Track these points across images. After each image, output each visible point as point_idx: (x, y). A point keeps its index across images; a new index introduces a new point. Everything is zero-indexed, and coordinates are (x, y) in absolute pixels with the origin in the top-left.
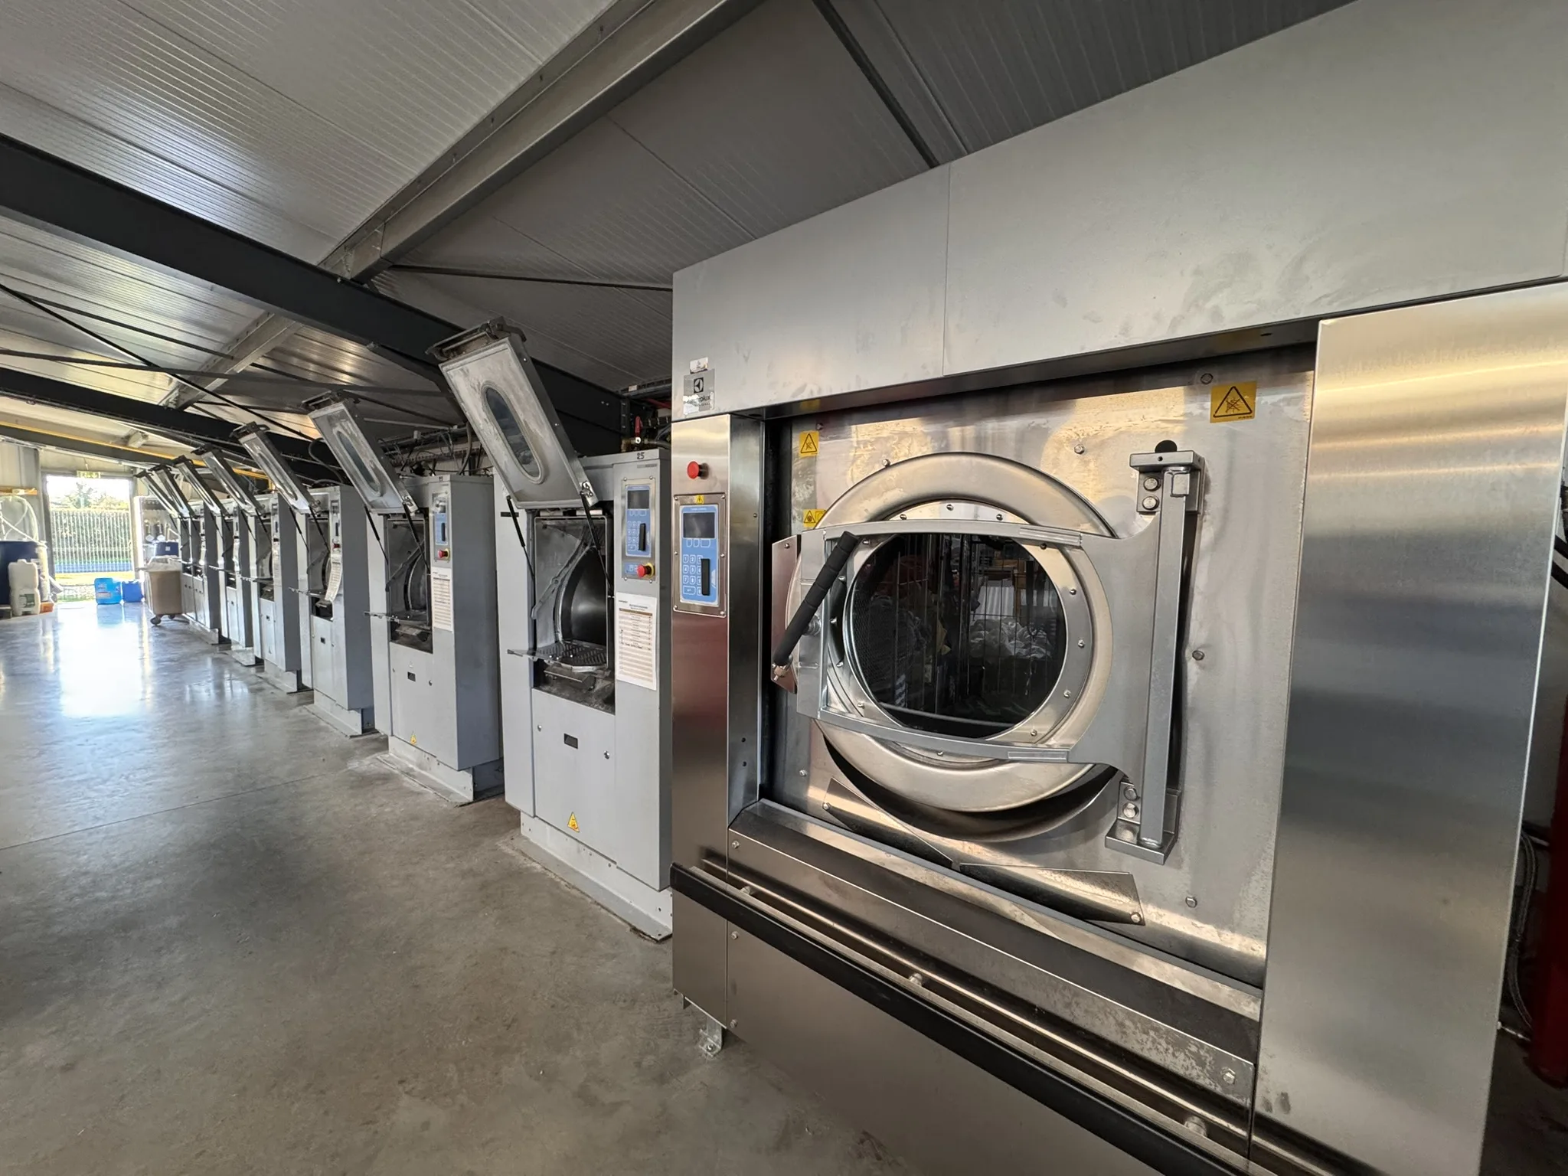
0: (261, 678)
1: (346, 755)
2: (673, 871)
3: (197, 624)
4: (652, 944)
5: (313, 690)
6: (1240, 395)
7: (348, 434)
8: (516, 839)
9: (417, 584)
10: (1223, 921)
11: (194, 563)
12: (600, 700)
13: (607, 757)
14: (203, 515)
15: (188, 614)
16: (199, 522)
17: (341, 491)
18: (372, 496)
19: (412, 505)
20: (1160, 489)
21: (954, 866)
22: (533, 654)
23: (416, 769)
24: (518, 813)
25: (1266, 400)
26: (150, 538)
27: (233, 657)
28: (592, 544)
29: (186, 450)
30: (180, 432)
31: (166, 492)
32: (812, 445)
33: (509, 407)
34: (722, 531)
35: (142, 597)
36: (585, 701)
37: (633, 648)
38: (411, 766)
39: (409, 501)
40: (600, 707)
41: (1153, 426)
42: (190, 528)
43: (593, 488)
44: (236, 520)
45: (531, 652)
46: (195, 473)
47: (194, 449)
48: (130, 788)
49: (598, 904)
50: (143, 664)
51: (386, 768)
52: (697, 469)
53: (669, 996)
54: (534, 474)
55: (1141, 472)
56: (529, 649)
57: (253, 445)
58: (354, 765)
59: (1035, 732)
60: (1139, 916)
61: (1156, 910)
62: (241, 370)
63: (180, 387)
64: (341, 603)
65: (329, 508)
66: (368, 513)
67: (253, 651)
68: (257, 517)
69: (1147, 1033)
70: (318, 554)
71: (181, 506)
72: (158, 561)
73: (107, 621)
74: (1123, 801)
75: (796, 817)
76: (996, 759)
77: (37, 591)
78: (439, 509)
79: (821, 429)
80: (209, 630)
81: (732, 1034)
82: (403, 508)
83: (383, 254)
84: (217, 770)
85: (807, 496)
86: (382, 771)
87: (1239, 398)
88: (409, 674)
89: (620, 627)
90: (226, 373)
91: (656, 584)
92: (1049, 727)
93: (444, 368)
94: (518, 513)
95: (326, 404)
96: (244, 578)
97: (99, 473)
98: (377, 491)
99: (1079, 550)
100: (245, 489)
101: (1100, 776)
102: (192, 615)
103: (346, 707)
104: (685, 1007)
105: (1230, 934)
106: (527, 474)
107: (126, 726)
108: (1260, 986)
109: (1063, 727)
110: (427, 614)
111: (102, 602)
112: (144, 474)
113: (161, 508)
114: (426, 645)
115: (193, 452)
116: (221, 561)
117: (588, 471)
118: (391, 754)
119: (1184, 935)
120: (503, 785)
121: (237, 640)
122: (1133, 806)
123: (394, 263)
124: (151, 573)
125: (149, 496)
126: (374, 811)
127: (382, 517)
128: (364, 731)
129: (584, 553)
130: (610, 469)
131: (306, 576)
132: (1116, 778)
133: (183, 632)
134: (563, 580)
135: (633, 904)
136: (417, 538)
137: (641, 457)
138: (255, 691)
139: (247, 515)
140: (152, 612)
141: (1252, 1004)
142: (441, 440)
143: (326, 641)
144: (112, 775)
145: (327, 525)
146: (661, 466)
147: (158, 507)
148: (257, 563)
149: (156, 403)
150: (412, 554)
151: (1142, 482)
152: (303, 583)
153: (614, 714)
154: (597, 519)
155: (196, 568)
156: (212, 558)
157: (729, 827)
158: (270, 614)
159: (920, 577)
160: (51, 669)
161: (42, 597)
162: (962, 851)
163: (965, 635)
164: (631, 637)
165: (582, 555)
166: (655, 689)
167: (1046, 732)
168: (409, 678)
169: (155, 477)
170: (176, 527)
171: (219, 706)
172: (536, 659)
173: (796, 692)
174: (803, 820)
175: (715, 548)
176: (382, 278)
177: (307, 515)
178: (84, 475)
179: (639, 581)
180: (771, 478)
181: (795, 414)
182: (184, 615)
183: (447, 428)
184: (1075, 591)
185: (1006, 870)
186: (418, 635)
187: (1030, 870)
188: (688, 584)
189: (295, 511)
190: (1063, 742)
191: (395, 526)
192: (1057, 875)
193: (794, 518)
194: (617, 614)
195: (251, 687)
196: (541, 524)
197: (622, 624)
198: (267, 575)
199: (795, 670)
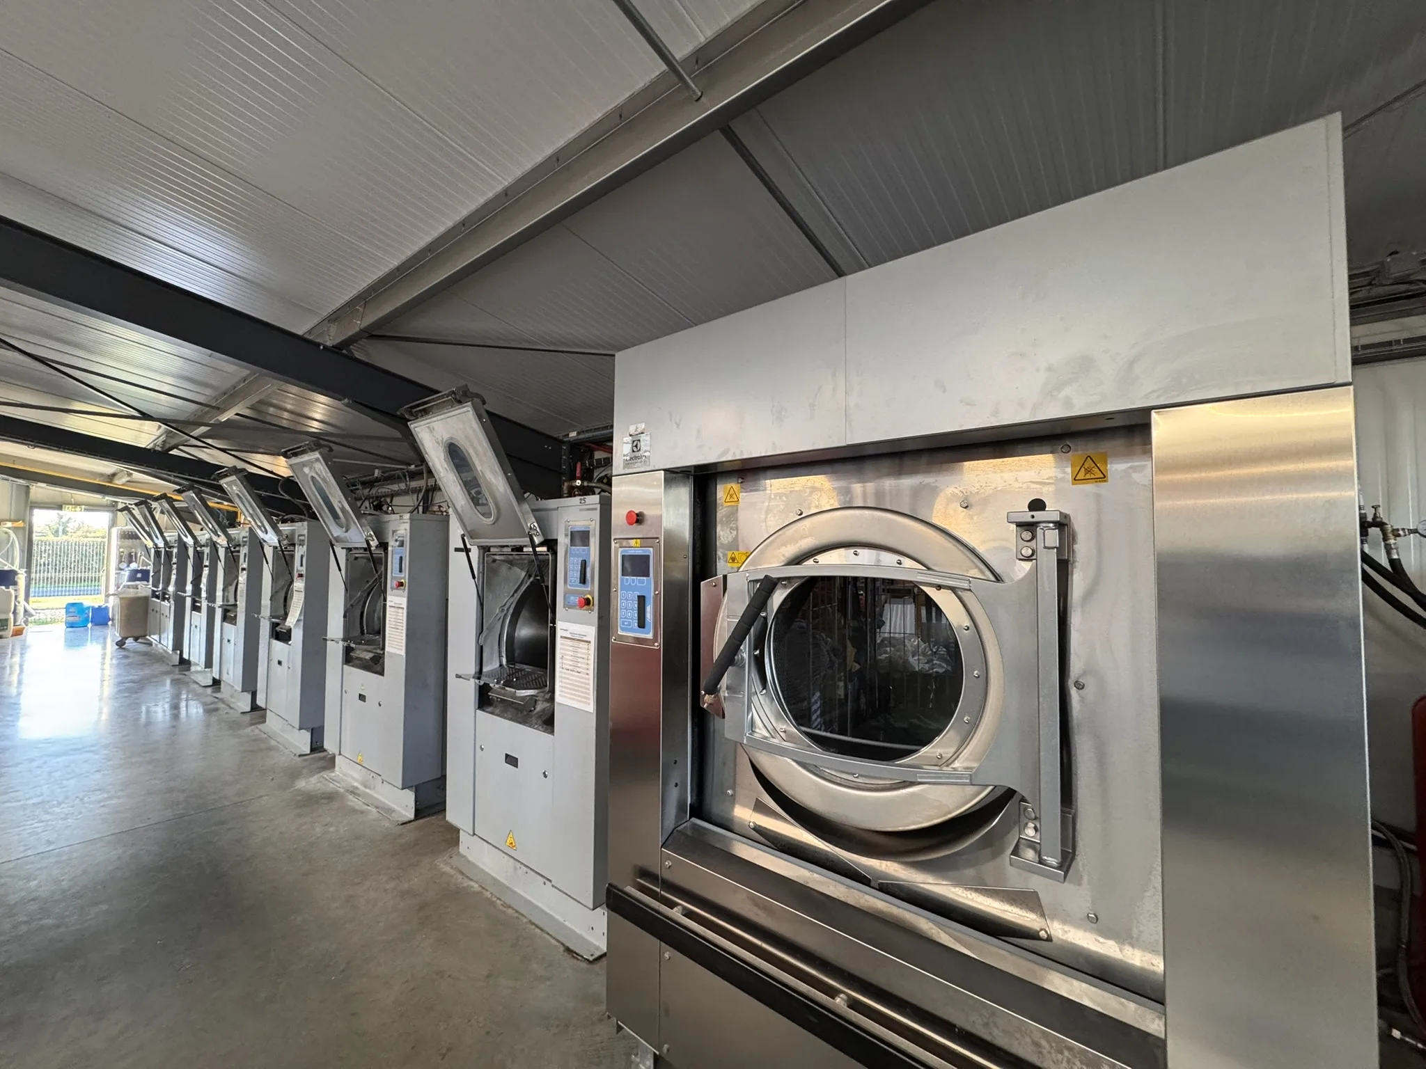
0: (217, 698)
1: (294, 774)
2: (608, 891)
3: (160, 646)
4: (584, 965)
5: (265, 710)
6: (1094, 463)
7: (320, 478)
8: (455, 857)
9: (372, 611)
10: (1123, 936)
11: (163, 589)
12: (540, 722)
13: (546, 776)
14: (176, 545)
15: (152, 636)
16: (172, 552)
17: (308, 525)
18: (336, 531)
19: (373, 540)
20: (1035, 541)
21: (872, 884)
22: (479, 678)
23: (362, 788)
24: (458, 831)
25: (1116, 468)
26: (123, 565)
27: (192, 677)
28: (536, 576)
29: (168, 487)
30: (163, 472)
31: (143, 523)
32: (734, 495)
33: (468, 458)
34: (656, 572)
35: (110, 620)
36: (527, 723)
37: (573, 673)
38: (356, 784)
39: (371, 536)
40: (540, 728)
41: (1025, 486)
42: (163, 557)
43: (539, 527)
44: (207, 550)
45: (477, 675)
46: (173, 507)
47: (178, 487)
48: (83, 810)
49: (533, 924)
50: (102, 686)
51: (331, 787)
52: (635, 516)
53: (601, 1020)
54: (486, 515)
55: (1017, 526)
56: (476, 673)
57: (232, 485)
58: (301, 784)
59: (941, 755)
60: (1046, 932)
61: (1061, 926)
62: (225, 419)
63: (168, 433)
64: (299, 628)
65: (296, 541)
66: (332, 546)
67: (212, 671)
68: (227, 549)
69: (1062, 1053)
70: (281, 582)
71: (157, 537)
72: (129, 587)
73: (72, 643)
74: (1024, 820)
75: (724, 836)
76: (904, 781)
77: (11, 616)
78: (398, 543)
79: (742, 482)
80: (171, 652)
81: (664, 1059)
82: (365, 543)
83: (362, 327)
84: (170, 791)
85: (730, 540)
86: (328, 790)
87: (1094, 465)
88: (360, 695)
89: (561, 653)
90: (211, 422)
91: (595, 614)
92: (953, 750)
93: (412, 426)
94: (470, 549)
95: (303, 452)
96: (210, 604)
97: (83, 507)
98: (342, 527)
99: (969, 592)
100: (219, 524)
101: (1001, 796)
102: (156, 637)
103: (297, 725)
104: (618, 1032)
105: (1130, 949)
106: (480, 515)
107: (83, 748)
108: (1162, 1003)
109: (965, 751)
110: (381, 640)
111: (71, 625)
112: (126, 509)
113: (137, 537)
114: (378, 668)
115: (175, 491)
116: (189, 588)
117: (537, 513)
118: (338, 773)
119: (1089, 950)
120: (445, 802)
121: (197, 662)
122: (1033, 825)
123: (372, 334)
124: (121, 599)
125: (126, 528)
126: (319, 830)
127: (345, 550)
128: (313, 750)
129: (528, 583)
130: (555, 512)
131: (269, 602)
132: (1015, 799)
133: (145, 654)
134: (508, 609)
135: (566, 923)
136: (376, 569)
137: (583, 502)
138: (210, 711)
139: (218, 546)
140: (118, 635)
141: (1157, 1021)
142: (399, 477)
143: (283, 663)
144: (67, 798)
145: (292, 556)
146: (601, 509)
147: (133, 536)
148: (223, 590)
149: (143, 446)
150: (370, 583)
151: (1019, 534)
152: (266, 610)
153: (553, 735)
154: (543, 555)
155: (164, 594)
156: (181, 584)
157: (661, 847)
158: (232, 637)
159: (830, 601)
160: (14, 691)
161: (15, 621)
162: (880, 869)
163: (873, 652)
164: (571, 663)
165: (527, 586)
166: (592, 711)
167: (950, 755)
168: (360, 699)
169: (136, 512)
170: (150, 556)
171: (174, 727)
172: (482, 683)
173: (724, 717)
174: (732, 839)
175: (650, 586)
176: (360, 344)
177: (275, 548)
178: (68, 508)
179: (580, 611)
180: (699, 523)
181: (719, 470)
182: (148, 637)
183: (405, 467)
184: (968, 628)
185: (923, 888)
186: (371, 659)
187: (944, 887)
188: (626, 618)
189: (264, 543)
190: (965, 764)
191: (356, 558)
192: (968, 893)
193: (720, 559)
194: (559, 641)
195: (206, 707)
196: (490, 559)
197: (563, 650)
198: (232, 601)
199: (723, 698)
